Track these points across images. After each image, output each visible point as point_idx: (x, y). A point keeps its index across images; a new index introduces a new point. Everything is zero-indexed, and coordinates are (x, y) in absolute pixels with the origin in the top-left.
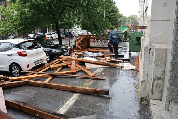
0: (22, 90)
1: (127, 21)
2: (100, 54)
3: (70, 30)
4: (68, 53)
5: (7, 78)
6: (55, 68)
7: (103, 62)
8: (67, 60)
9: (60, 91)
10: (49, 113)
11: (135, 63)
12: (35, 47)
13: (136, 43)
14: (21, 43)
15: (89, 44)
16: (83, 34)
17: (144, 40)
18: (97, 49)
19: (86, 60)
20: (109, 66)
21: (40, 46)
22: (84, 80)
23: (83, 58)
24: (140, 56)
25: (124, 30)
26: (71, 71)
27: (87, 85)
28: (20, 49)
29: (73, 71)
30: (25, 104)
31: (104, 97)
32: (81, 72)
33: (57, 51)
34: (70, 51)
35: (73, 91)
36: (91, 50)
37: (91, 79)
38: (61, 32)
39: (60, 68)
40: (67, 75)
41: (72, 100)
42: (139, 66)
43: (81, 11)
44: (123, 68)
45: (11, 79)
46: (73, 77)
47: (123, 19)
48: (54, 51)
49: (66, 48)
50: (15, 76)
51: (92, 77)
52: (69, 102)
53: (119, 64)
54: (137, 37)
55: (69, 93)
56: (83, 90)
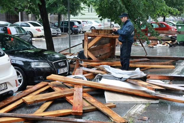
2: (139, 73)
3: (72, 18)
4: (66, 70)
6: (36, 104)
7: (144, 92)
8: (64, 85)
15: (114, 50)
16: (102, 27)
19: (106, 85)
20: (157, 102)
21: (2, 52)
23: (100, 80)
26: (71, 109)
29: (77, 109)
32: (94, 112)
33: (42, 63)
34: (72, 66)
38: (53, 21)
39: (48, 104)
40: (62, 118)
48: (36, 63)
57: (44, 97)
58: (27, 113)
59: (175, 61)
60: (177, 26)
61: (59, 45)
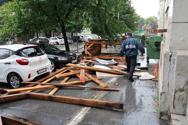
0: (22, 104)
1: (144, 24)
2: (113, 61)
3: (79, 34)
4: (76, 61)
5: (5, 90)
6: (61, 78)
7: (116, 71)
8: (75, 69)
9: (67, 105)
11: (154, 72)
12: (38, 53)
13: (155, 49)
14: (22, 50)
15: (100, 50)
16: (94, 39)
17: (164, 46)
18: (109, 56)
19: (97, 68)
20: (123, 76)
21: (44, 53)
22: (94, 91)
23: (94, 66)
24: (160, 64)
25: (141, 34)
26: (79, 81)
27: (98, 98)
28: (20, 56)
29: (82, 81)
30: (25, 120)
31: (118, 111)
32: (91, 82)
33: (64, 58)
34: (79, 59)
35: (82, 104)
36: (103, 57)
37: (103, 90)
38: (69, 36)
39: (67, 78)
40: (75, 85)
41: (80, 115)
42: (158, 76)
44: (140, 78)
45: (10, 92)
46: (82, 88)
47: (141, 21)
48: (60, 58)
49: (74, 55)
50: (13, 88)
51: (104, 88)
52: (77, 117)
54: (156, 42)
55: (78, 107)
56: (93, 103)
57: (65, 75)
58: (57, 83)
61: (71, 48)
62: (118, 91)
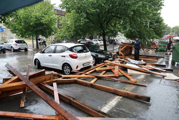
0: (71, 87)
1: (170, 32)
2: (142, 62)
3: (115, 38)
4: (112, 59)
5: (60, 75)
6: (100, 71)
7: (144, 70)
8: (111, 65)
9: (104, 92)
10: (94, 110)
12: (84, 51)
14: (73, 47)
15: (131, 52)
19: (128, 66)
20: (150, 74)
21: (88, 51)
22: (126, 84)
23: (126, 64)
26: (114, 74)
27: (129, 90)
28: (72, 52)
29: (116, 75)
30: (74, 99)
31: (145, 103)
32: (123, 77)
33: (103, 56)
34: (114, 57)
35: (115, 93)
37: (133, 85)
39: (105, 72)
40: (110, 78)
41: (114, 101)
43: (128, 20)
44: (165, 78)
45: (64, 77)
47: (167, 29)
48: (100, 55)
49: (111, 54)
50: (66, 75)
51: (134, 83)
52: (111, 102)
53: (160, 72)
55: (112, 95)
56: (125, 93)
57: (103, 69)
58: (97, 74)
59: (158, 58)
60: (159, 43)
61: (109, 49)
62: (146, 86)
